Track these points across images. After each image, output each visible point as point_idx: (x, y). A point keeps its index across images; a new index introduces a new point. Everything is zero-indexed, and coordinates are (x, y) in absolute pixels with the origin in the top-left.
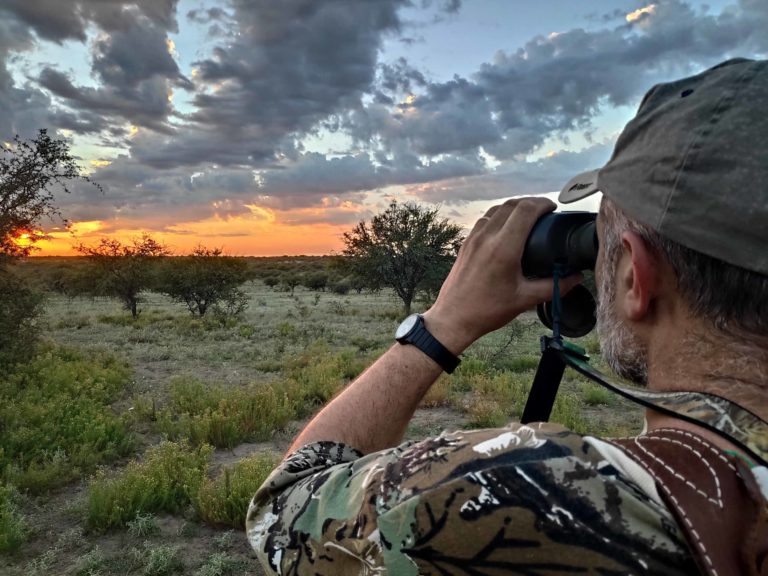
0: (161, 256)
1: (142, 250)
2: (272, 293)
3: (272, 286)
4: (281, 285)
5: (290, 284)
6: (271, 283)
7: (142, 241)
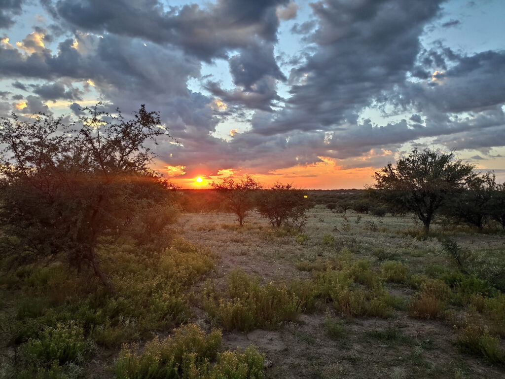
0: (257, 189)
1: (246, 185)
2: (331, 213)
3: (331, 209)
4: (337, 209)
5: (343, 208)
6: (331, 207)
7: (246, 180)
